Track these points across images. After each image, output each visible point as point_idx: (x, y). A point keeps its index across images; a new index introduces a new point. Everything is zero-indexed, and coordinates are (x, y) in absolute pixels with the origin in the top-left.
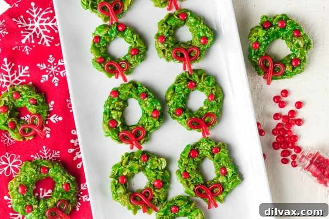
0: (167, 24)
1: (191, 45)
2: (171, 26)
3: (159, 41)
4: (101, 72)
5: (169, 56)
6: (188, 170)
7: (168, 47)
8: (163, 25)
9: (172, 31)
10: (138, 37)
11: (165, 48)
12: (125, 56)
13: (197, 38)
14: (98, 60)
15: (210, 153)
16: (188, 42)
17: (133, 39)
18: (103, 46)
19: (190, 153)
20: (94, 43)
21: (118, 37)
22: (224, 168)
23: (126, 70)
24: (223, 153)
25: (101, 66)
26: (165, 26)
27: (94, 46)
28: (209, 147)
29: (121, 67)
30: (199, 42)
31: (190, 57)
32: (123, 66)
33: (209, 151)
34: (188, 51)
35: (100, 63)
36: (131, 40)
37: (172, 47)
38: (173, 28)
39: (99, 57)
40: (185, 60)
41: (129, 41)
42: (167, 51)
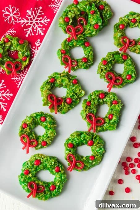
0: (113, 56)
1: (120, 76)
2: (115, 59)
3: (103, 63)
4: (58, 59)
5: (103, 75)
6: (92, 102)
7: (106, 69)
8: (111, 55)
9: (113, 62)
10: (92, 54)
11: (103, 69)
12: (78, 59)
13: (126, 73)
14: (62, 51)
15: (111, 102)
16: (119, 74)
17: (89, 53)
18: (70, 46)
19: (100, 94)
20: (66, 40)
21: (81, 46)
22: (112, 115)
23: (73, 67)
24: (118, 107)
25: (62, 55)
26: (112, 57)
27: (65, 42)
28: (113, 98)
29: (72, 63)
30: (125, 76)
31: (115, 82)
32: (73, 64)
33: (111, 100)
34: (117, 78)
35: (62, 53)
36: (87, 53)
37: (108, 71)
38: (115, 60)
39: (63, 49)
40: (111, 82)
41: (86, 53)
42: (104, 71)
